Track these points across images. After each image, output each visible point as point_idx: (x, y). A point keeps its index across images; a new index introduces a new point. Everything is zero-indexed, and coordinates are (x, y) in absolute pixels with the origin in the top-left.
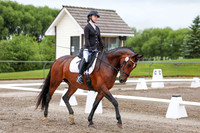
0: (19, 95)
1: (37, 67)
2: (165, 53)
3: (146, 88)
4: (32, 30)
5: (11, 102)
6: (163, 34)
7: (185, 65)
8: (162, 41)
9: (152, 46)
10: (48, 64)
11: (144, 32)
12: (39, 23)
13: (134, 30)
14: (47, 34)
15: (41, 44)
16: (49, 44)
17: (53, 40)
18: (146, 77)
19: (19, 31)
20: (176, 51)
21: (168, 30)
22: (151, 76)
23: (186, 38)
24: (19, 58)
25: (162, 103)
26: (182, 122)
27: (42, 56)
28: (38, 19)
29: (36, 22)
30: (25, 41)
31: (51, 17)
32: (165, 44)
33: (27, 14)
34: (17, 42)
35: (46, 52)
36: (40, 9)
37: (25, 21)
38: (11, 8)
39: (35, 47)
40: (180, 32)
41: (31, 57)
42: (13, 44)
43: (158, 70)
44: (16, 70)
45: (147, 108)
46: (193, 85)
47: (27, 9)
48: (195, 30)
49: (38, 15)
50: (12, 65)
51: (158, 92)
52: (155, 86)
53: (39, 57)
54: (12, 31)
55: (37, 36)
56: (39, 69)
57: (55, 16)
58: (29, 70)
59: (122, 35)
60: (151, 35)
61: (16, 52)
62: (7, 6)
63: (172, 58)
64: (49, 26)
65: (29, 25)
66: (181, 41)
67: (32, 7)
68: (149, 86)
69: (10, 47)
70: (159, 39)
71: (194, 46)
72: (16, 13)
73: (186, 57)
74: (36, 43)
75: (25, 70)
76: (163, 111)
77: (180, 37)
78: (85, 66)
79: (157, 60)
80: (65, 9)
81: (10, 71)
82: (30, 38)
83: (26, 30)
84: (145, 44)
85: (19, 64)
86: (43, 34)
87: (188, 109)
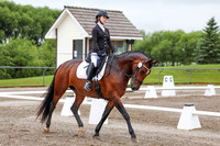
0: (17, 104)
1: (36, 73)
2: (177, 58)
3: (156, 97)
4: (30, 33)
5: (7, 111)
6: (174, 38)
7: (199, 71)
8: (174, 45)
9: (163, 51)
10: (48, 70)
11: (154, 35)
12: (38, 25)
13: (142, 33)
14: (47, 37)
15: (41, 48)
16: (50, 49)
17: (53, 44)
18: (156, 84)
19: (17, 33)
20: (189, 55)
21: (180, 33)
22: (161, 84)
23: (200, 42)
24: (16, 63)
25: (174, 113)
26: (195, 134)
27: (42, 62)
28: (37, 21)
29: (35, 24)
30: (23, 45)
31: (51, 18)
32: (177, 48)
33: (25, 15)
34: (14, 46)
35: (46, 57)
36: (40, 10)
37: (23, 23)
38: (7, 9)
39: (34, 51)
40: (193, 35)
41: (30, 63)
42: (10, 48)
43: (169, 77)
44: (13, 77)
45: (157, 119)
46: (207, 94)
47: (25, 10)
48: (209, 33)
49: (37, 16)
50: (9, 71)
51: (169, 101)
52: (165, 94)
53: (38, 63)
54: (8, 34)
55: (36, 39)
56: (38, 75)
57: (56, 18)
58: (28, 76)
59: (130, 38)
60: (161, 39)
61: (13, 57)
62: (3, 6)
63: (184, 63)
64: (49, 28)
65: (27, 28)
66: (194, 45)
67: (31, 8)
68: (159, 94)
69: (6, 51)
70: (170, 43)
71: (208, 51)
72: (13, 14)
73: (199, 62)
74: (35, 47)
75: (23, 77)
76: (174, 122)
77: (193, 40)
78: (94, 71)
79: (167, 66)
80: (67, 10)
81: (6, 78)
82: (29, 42)
83: (24, 33)
84: (155, 49)
85: (17, 70)
86: (43, 37)
87: (202, 119)
